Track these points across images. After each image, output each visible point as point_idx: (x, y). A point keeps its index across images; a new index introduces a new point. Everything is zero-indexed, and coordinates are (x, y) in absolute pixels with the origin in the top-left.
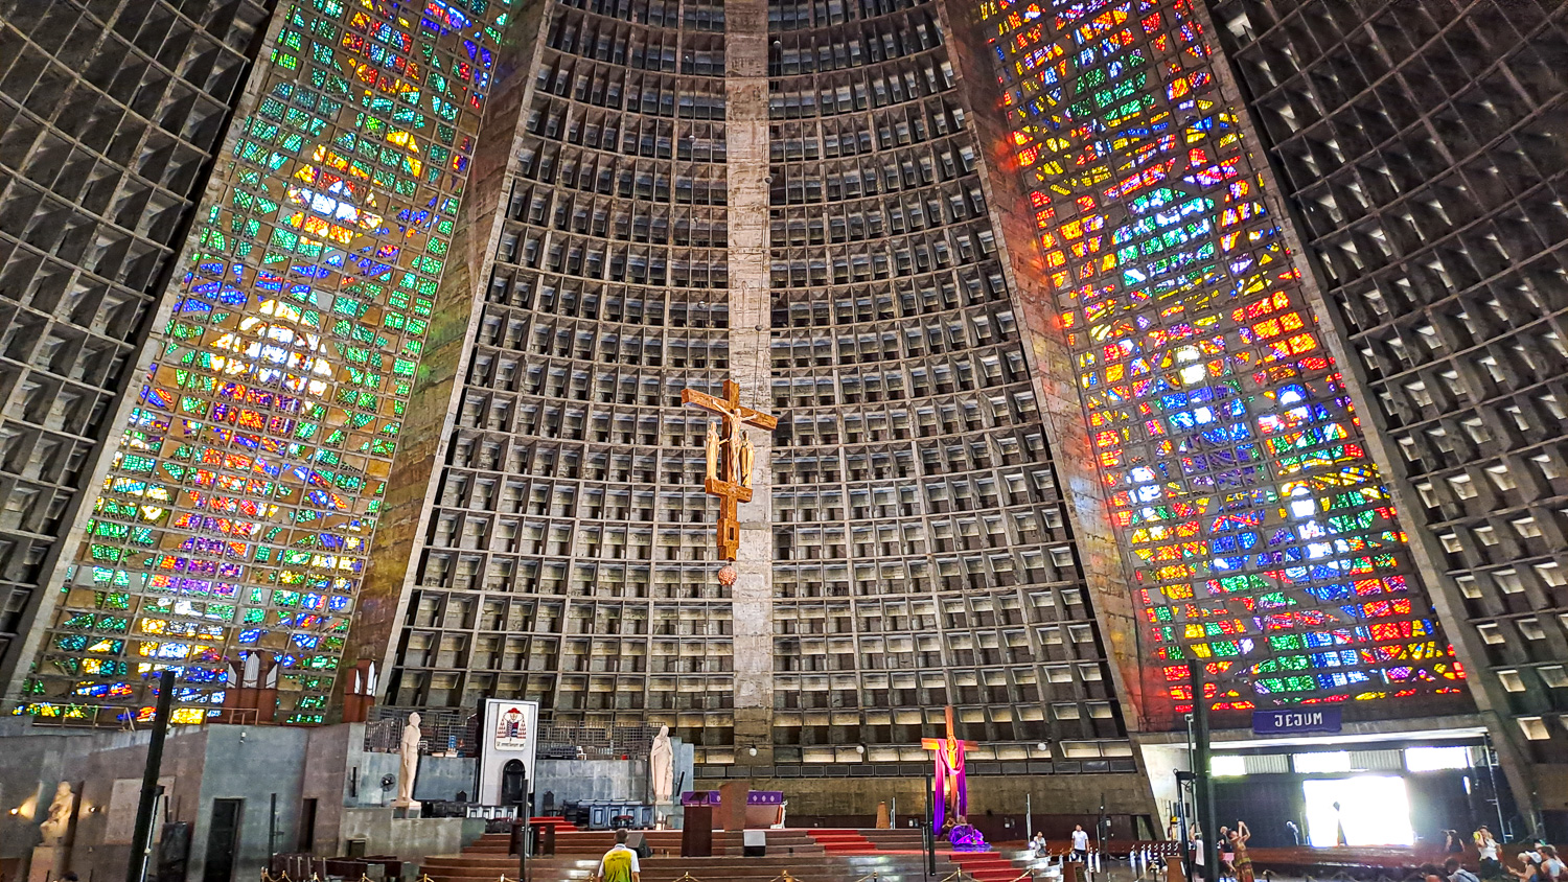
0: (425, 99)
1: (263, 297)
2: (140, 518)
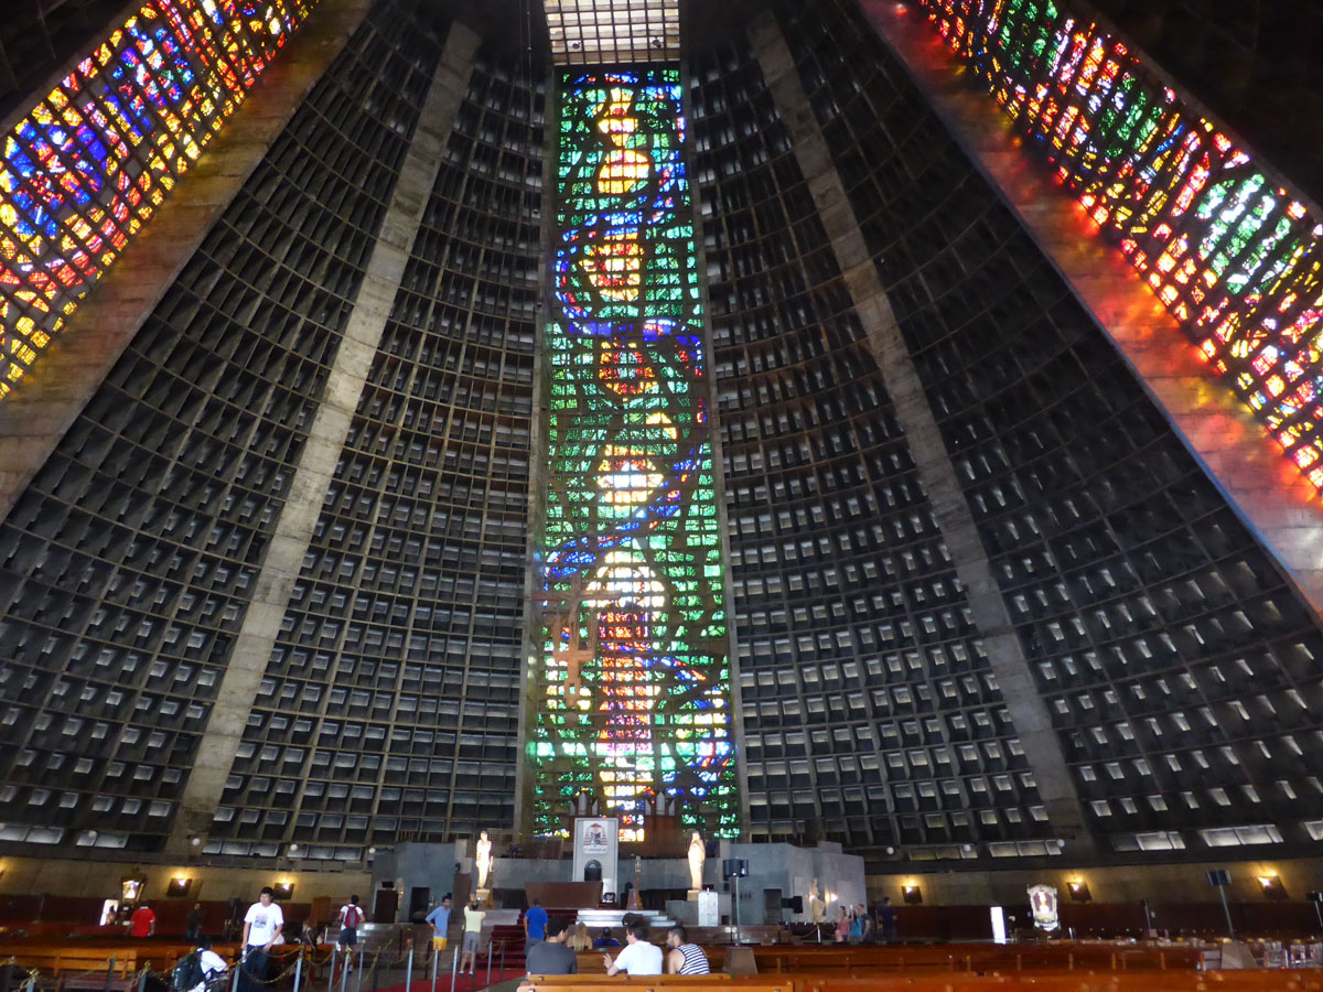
0: (663, 387)
1: (606, 552)
2: (579, 711)
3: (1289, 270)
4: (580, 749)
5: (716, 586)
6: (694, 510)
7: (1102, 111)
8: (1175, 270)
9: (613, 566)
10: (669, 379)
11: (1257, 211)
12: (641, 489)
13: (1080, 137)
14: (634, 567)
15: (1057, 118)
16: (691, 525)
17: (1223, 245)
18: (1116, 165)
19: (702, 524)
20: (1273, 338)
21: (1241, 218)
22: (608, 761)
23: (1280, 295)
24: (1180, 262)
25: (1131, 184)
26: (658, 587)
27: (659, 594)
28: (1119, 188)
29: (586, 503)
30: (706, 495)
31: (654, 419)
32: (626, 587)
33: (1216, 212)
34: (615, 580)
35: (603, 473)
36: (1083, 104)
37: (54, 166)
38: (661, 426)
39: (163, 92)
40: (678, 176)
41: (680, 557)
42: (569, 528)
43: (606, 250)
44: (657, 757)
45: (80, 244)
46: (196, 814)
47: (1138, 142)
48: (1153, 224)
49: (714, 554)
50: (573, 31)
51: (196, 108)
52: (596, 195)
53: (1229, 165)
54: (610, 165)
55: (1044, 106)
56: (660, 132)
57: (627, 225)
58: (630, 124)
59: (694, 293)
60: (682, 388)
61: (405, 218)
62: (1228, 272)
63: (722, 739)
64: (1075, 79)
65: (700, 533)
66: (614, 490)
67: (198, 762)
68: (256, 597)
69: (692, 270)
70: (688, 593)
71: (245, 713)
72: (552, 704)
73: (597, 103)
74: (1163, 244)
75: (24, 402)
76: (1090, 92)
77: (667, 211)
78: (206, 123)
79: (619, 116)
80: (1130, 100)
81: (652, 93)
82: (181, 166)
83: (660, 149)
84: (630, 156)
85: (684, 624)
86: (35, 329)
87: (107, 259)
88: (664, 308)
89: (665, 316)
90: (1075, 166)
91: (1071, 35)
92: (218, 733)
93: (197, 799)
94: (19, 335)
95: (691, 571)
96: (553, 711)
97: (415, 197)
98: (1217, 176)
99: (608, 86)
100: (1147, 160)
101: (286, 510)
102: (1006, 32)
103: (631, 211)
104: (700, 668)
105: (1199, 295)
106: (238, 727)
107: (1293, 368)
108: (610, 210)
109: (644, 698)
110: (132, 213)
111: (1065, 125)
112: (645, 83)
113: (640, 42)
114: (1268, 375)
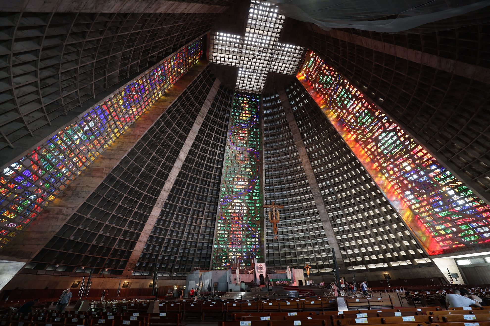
0: (250, 163)
1: (234, 199)
2: (225, 237)
3: (398, 150)
4: (224, 247)
5: (258, 209)
6: (255, 191)
7: (359, 116)
8: (371, 148)
9: (236, 203)
10: (252, 161)
11: (393, 139)
12: (243, 185)
13: (352, 121)
14: (240, 203)
15: (347, 117)
16: (254, 194)
17: (383, 144)
18: (361, 127)
19: (256, 194)
20: (392, 163)
21: (388, 140)
22: (231, 250)
23: (396, 155)
24: (373, 147)
25: (363, 131)
26: (245, 208)
27: (245, 210)
28: (360, 131)
29: (231, 188)
30: (258, 188)
31: (248, 170)
32: (238, 208)
33: (383, 138)
34: (236, 206)
35: (235, 181)
36: (354, 115)
37: (134, 92)
38: (249, 171)
39: (159, 80)
40: (257, 118)
41: (251, 201)
42: (226, 193)
43: (240, 132)
44: (242, 248)
45: (133, 112)
46: (132, 264)
47: (367, 123)
48: (367, 139)
49: (258, 201)
50: (241, 84)
51: (163, 86)
52: (239, 119)
53: (388, 129)
54: (243, 113)
55: (344, 114)
56: (254, 108)
57: (245, 127)
58: (248, 106)
59: (258, 143)
60: (254, 163)
61: (201, 118)
62: (384, 150)
63: (257, 245)
64: (353, 109)
65: (256, 196)
66: (237, 184)
67: (135, 249)
68: (155, 205)
69: (258, 138)
70: (252, 210)
71: (148, 236)
72: (218, 235)
73: (241, 100)
74: (369, 143)
75: (112, 150)
76: (357, 112)
77: (254, 125)
78: (165, 89)
79: (246, 104)
80: (366, 115)
81: (253, 100)
82: (157, 98)
83: (254, 111)
84: (247, 112)
85: (251, 217)
86: (118, 132)
87: (137, 117)
88: (252, 146)
89: (252, 147)
90: (350, 126)
91: (354, 101)
92: (140, 241)
93: (133, 260)
94: (113, 132)
95: (253, 205)
96: (219, 237)
97: (204, 114)
98: (385, 131)
99: (244, 97)
100: (368, 126)
101: (166, 184)
102: (338, 99)
103: (246, 124)
104: (254, 227)
105: (376, 153)
106: (145, 240)
107: (396, 169)
108: (242, 123)
109: (241, 234)
110: (145, 107)
111: (349, 118)
112: (252, 98)
113: (254, 89)
114: (390, 170)
